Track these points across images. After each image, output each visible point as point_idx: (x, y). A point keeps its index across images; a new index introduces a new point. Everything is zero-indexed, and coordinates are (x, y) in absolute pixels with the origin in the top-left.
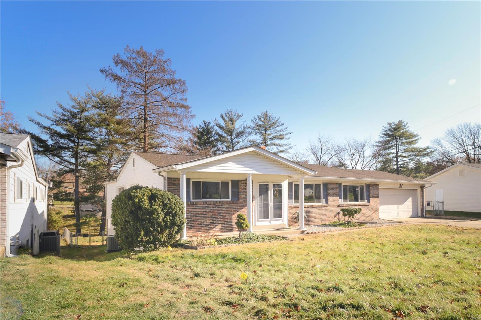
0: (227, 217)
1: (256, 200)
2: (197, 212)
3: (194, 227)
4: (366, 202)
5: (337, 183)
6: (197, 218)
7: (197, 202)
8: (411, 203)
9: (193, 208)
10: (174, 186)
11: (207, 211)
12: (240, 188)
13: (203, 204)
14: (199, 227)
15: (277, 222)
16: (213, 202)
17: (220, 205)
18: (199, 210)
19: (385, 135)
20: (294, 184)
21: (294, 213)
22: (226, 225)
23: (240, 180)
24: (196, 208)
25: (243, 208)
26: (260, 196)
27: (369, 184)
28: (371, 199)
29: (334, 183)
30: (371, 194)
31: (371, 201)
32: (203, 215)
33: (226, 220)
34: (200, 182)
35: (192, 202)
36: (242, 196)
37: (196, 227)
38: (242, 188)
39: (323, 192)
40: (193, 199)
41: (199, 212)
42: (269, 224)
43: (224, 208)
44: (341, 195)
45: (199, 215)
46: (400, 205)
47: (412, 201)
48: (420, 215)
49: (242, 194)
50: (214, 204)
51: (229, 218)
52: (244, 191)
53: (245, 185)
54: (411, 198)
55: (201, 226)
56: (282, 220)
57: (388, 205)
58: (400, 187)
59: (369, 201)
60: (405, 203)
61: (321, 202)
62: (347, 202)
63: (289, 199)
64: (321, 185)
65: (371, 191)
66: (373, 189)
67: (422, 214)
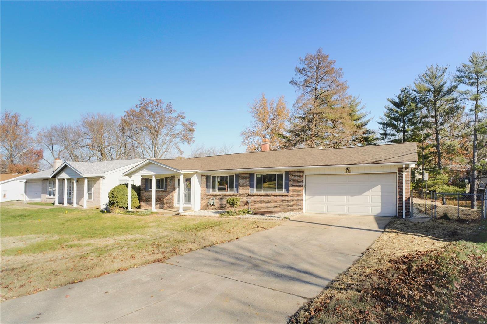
0: (161, 200)
2: (150, 196)
4: (284, 192)
5: (247, 174)
6: (150, 199)
8: (380, 193)
10: (143, 182)
20: (212, 176)
22: (161, 204)
23: (167, 177)
24: (150, 194)
25: (169, 195)
28: (290, 188)
29: (245, 174)
30: (290, 183)
31: (290, 191)
35: (149, 191)
36: (168, 187)
37: (149, 204)
39: (235, 182)
43: (160, 194)
44: (254, 184)
47: (381, 191)
48: (397, 214)
54: (380, 186)
56: (191, 204)
57: (328, 195)
58: (347, 172)
59: (288, 191)
60: (365, 194)
61: (233, 191)
62: (261, 191)
63: (207, 188)
64: (233, 176)
65: (290, 179)
66: (293, 177)
67: (400, 214)
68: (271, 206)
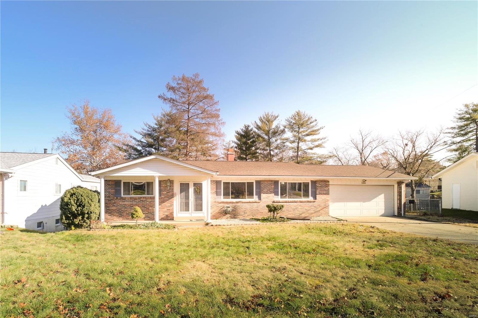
0: (150, 209)
1: (177, 196)
2: (126, 204)
3: (123, 215)
4: (311, 198)
5: (271, 181)
6: (126, 209)
7: (125, 197)
8: (383, 200)
9: (123, 202)
10: (109, 186)
11: (133, 204)
12: (162, 187)
13: (130, 199)
14: (127, 215)
15: (198, 214)
16: (138, 197)
17: (145, 199)
18: (127, 203)
19: (460, 119)
20: (223, 183)
21: (221, 208)
22: (150, 215)
23: (162, 181)
24: (125, 202)
25: (164, 202)
26: (181, 192)
27: (316, 181)
28: (317, 195)
29: (269, 181)
30: (317, 191)
31: (317, 198)
32: (131, 207)
33: (150, 211)
34: (130, 182)
35: (123, 197)
36: (164, 193)
37: (125, 215)
38: (163, 187)
39: (256, 189)
40: (124, 195)
41: (127, 204)
42: (190, 216)
43: (148, 202)
44: (278, 191)
45: (128, 207)
46: (364, 202)
47: (384, 198)
48: (396, 214)
49: (164, 192)
50: (140, 199)
51: (152, 210)
52: (166, 189)
53: (166, 184)
54: (383, 195)
55: (129, 215)
56: (203, 213)
57: (346, 202)
58: (363, 184)
59: (315, 198)
60: (373, 200)
61: (253, 198)
62: (286, 198)
63: (217, 195)
64: (253, 182)
65: (318, 188)
66: (320, 186)
67: (400, 214)
68: (298, 212)
